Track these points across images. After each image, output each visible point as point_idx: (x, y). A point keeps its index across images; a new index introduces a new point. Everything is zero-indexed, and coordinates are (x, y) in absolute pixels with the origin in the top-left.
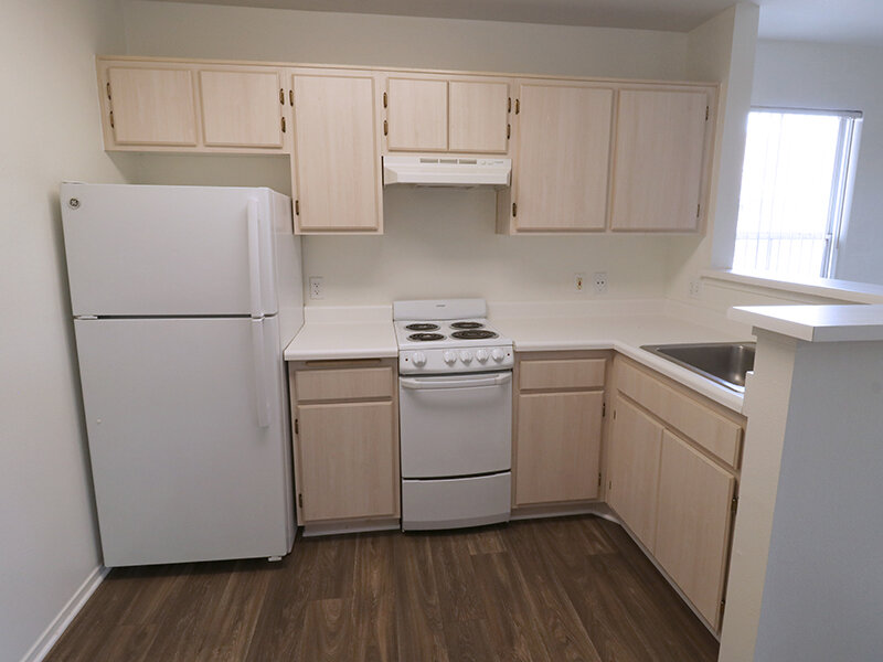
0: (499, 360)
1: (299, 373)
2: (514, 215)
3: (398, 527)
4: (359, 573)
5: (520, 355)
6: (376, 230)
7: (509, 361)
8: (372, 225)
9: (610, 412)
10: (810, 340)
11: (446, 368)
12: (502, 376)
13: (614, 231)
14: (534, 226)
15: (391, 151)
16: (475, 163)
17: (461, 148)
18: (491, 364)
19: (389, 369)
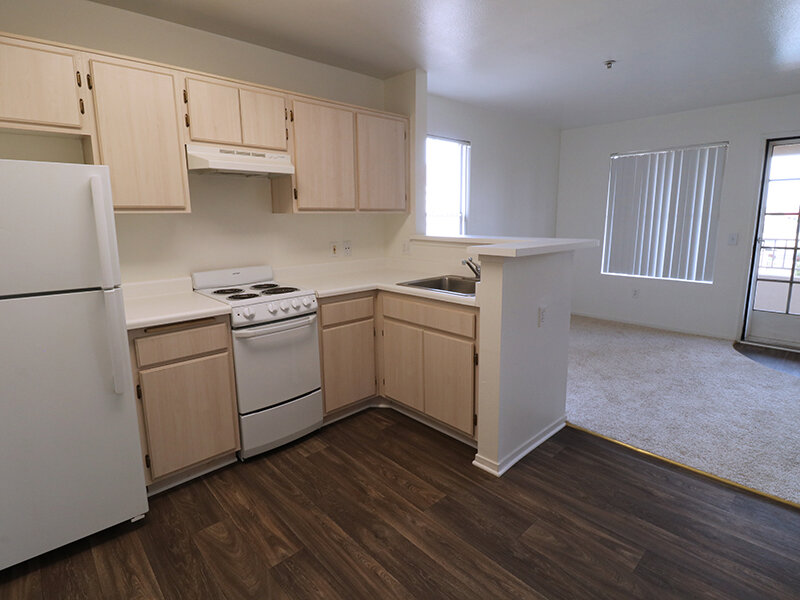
0: (308, 306)
1: (139, 340)
2: (296, 198)
3: (236, 460)
4: (224, 501)
5: (321, 300)
6: (184, 209)
7: (315, 305)
8: (180, 204)
9: (379, 333)
10: (514, 256)
11: (272, 317)
12: (312, 317)
13: (361, 210)
14: (310, 206)
15: (193, 141)
16: (263, 156)
17: (253, 143)
18: (303, 310)
19: (224, 325)
